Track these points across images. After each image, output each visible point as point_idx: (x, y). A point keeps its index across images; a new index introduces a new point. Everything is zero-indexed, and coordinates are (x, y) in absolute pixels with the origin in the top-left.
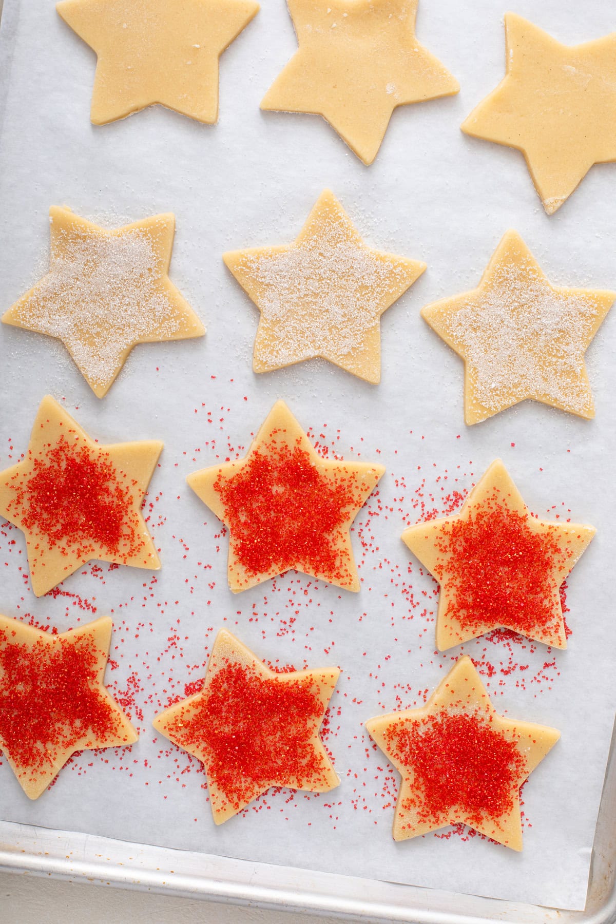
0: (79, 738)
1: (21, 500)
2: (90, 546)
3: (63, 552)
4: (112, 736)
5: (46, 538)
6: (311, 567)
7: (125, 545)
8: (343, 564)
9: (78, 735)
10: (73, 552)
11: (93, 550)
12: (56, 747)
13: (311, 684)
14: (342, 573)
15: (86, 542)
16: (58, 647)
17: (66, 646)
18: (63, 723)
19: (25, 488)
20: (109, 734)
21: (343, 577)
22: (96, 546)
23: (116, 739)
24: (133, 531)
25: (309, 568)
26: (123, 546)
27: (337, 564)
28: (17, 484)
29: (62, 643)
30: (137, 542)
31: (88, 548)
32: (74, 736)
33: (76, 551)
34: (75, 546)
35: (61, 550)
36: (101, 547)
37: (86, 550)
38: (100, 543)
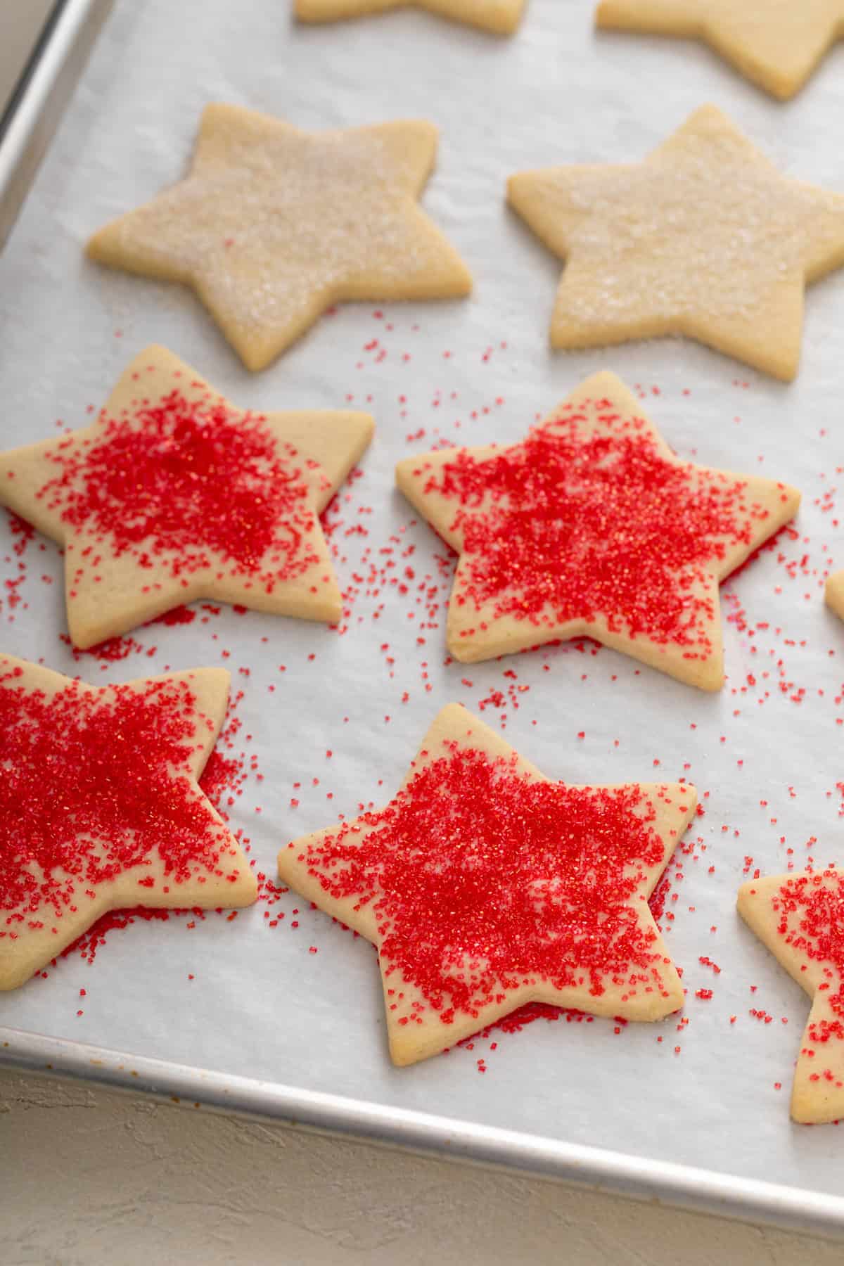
0: (128, 866)
1: (71, 480)
2: (202, 556)
3: (144, 562)
4: (203, 872)
5: (110, 538)
6: (624, 619)
7: (276, 559)
8: (697, 621)
9: (126, 859)
10: (165, 563)
11: (206, 564)
12: (74, 878)
13: (636, 798)
14: (691, 634)
15: (191, 549)
16: (110, 698)
17: (127, 697)
18: (94, 835)
19: (82, 461)
20: (197, 864)
21: (691, 642)
22: (215, 558)
23: (211, 878)
24: (297, 537)
25: (620, 622)
26: (269, 563)
27: (684, 618)
28: (68, 454)
29: (118, 693)
30: (301, 555)
31: (198, 560)
32: (116, 861)
33: (171, 564)
34: (169, 555)
35: (138, 558)
36: (225, 559)
37: (192, 563)
38: (223, 553)
